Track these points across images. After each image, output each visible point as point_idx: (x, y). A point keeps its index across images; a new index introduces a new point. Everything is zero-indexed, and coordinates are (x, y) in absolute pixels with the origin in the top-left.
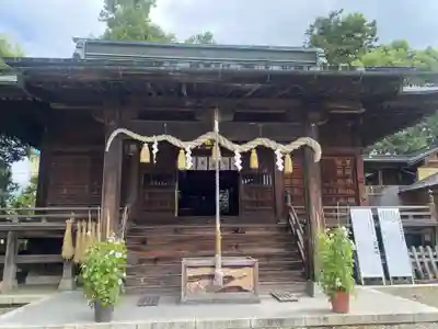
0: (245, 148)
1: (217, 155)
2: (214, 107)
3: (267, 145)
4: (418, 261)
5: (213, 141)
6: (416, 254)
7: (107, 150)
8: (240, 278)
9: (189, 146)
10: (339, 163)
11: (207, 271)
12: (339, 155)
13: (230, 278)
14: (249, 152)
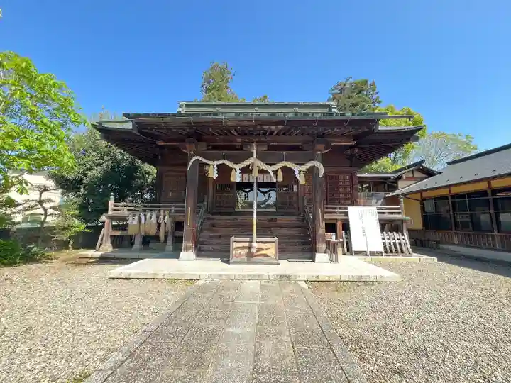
0: (275, 168)
1: (255, 173)
2: (253, 142)
3: (288, 166)
4: (387, 241)
5: (253, 164)
6: (386, 237)
7: (188, 169)
8: (266, 249)
9: (238, 167)
10: (341, 177)
11: (247, 244)
12: (341, 173)
13: (260, 249)
14: (277, 170)
